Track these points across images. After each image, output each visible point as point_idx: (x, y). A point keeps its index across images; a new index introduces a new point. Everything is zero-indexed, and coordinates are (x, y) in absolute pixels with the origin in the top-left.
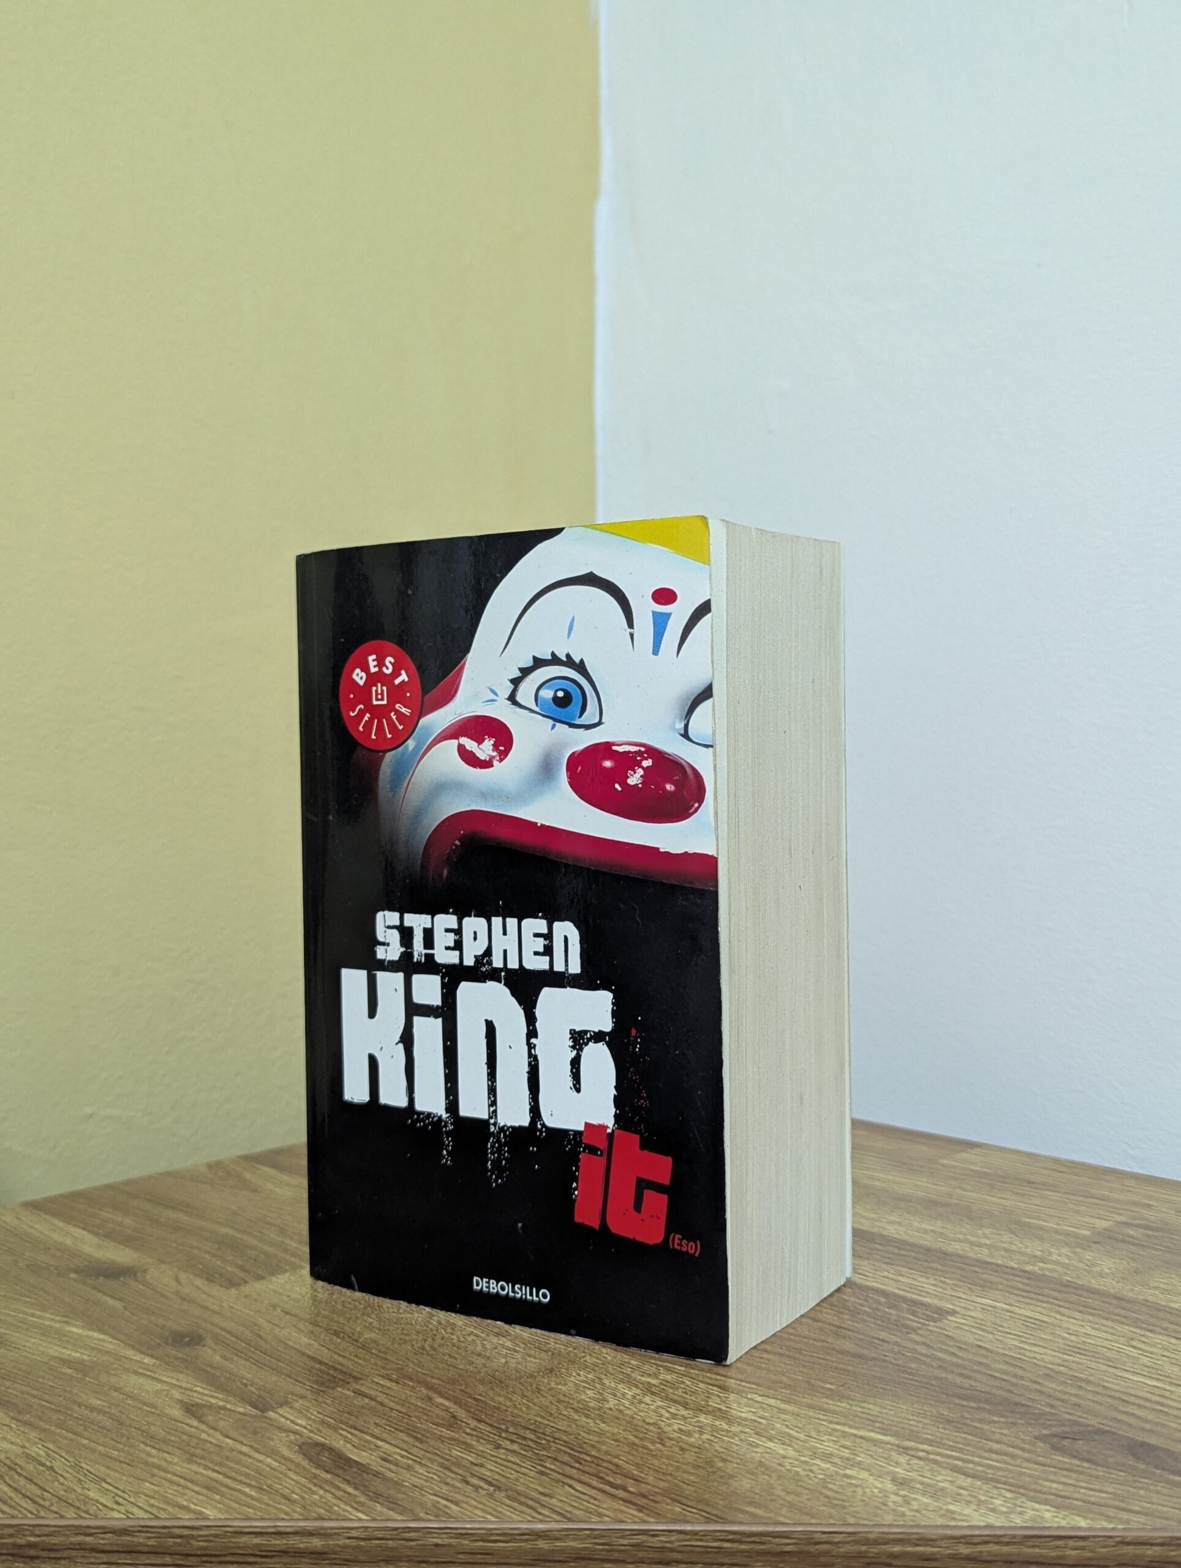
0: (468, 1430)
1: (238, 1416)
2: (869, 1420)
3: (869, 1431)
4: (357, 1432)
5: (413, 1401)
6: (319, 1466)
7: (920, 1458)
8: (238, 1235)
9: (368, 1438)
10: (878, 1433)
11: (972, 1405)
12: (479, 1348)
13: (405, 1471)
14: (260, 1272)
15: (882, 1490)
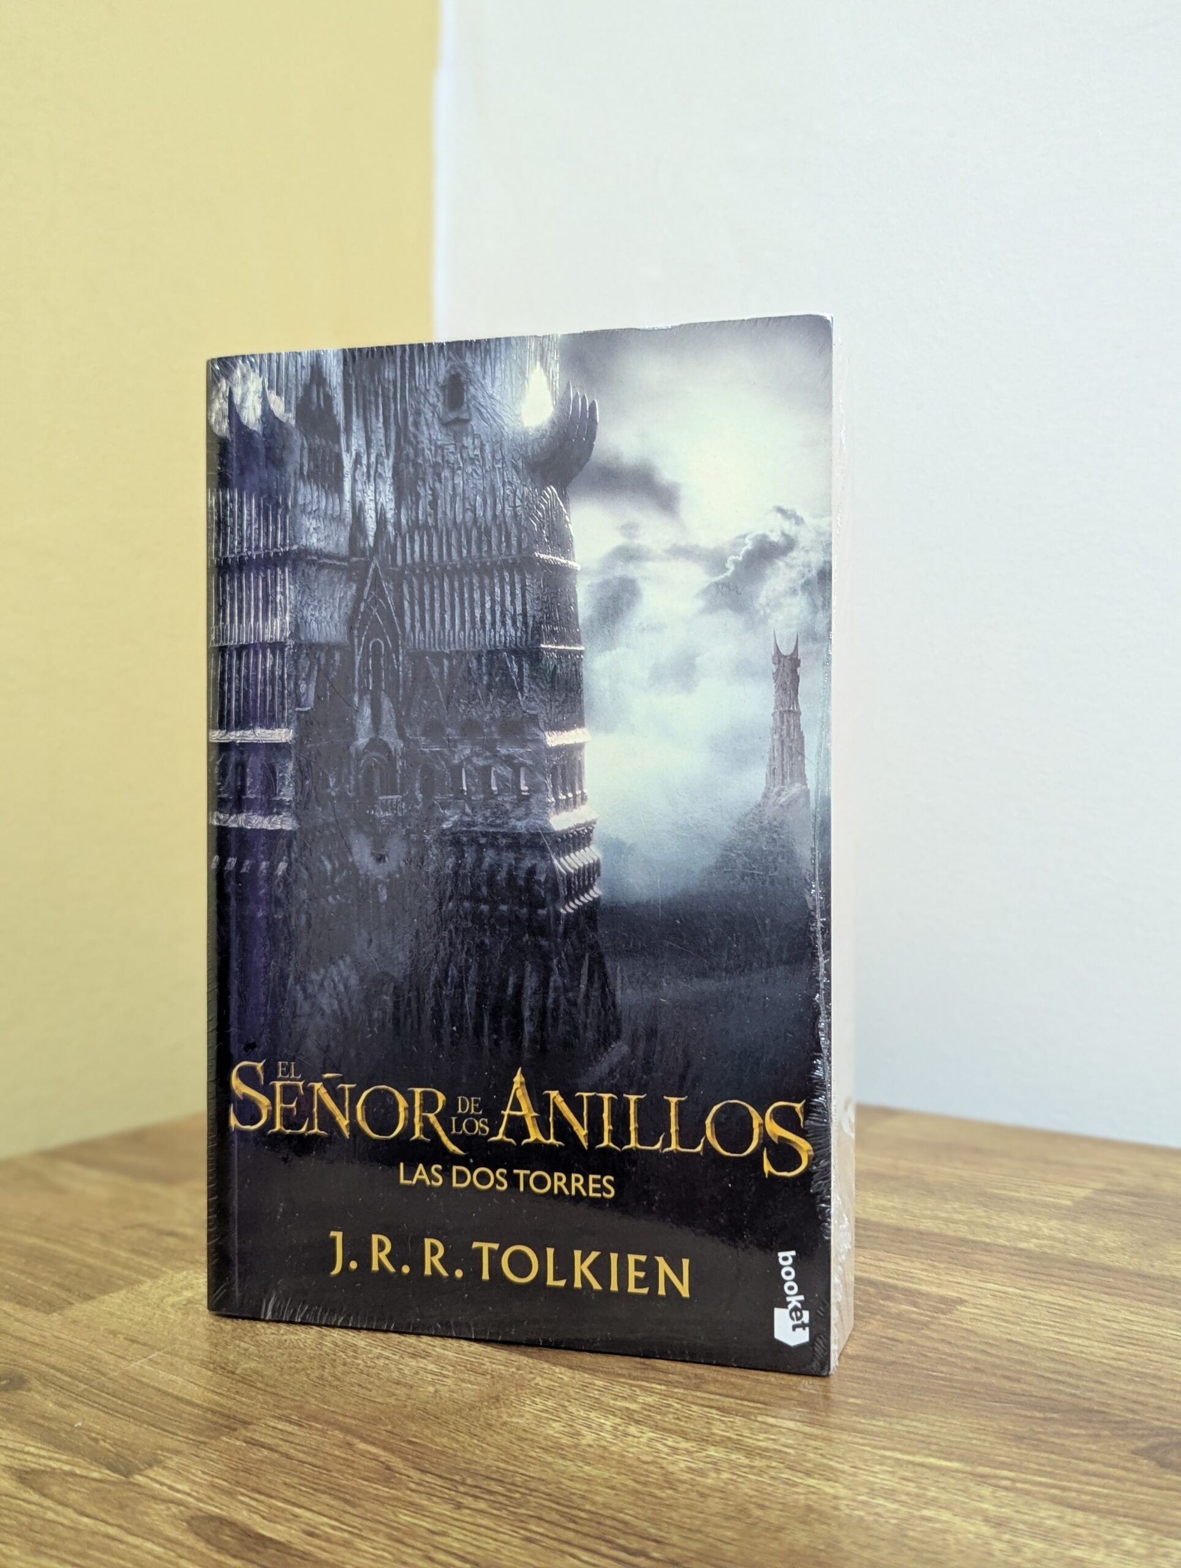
0: (413, 1486)
1: (95, 1485)
2: (922, 1442)
4: (262, 1498)
5: (328, 1449)
6: (222, 1549)
7: (1006, 1489)
8: (48, 1245)
9: (280, 1504)
11: (1037, 1414)
12: (395, 1375)
13: (342, 1549)
14: (87, 1291)
15: (978, 1536)
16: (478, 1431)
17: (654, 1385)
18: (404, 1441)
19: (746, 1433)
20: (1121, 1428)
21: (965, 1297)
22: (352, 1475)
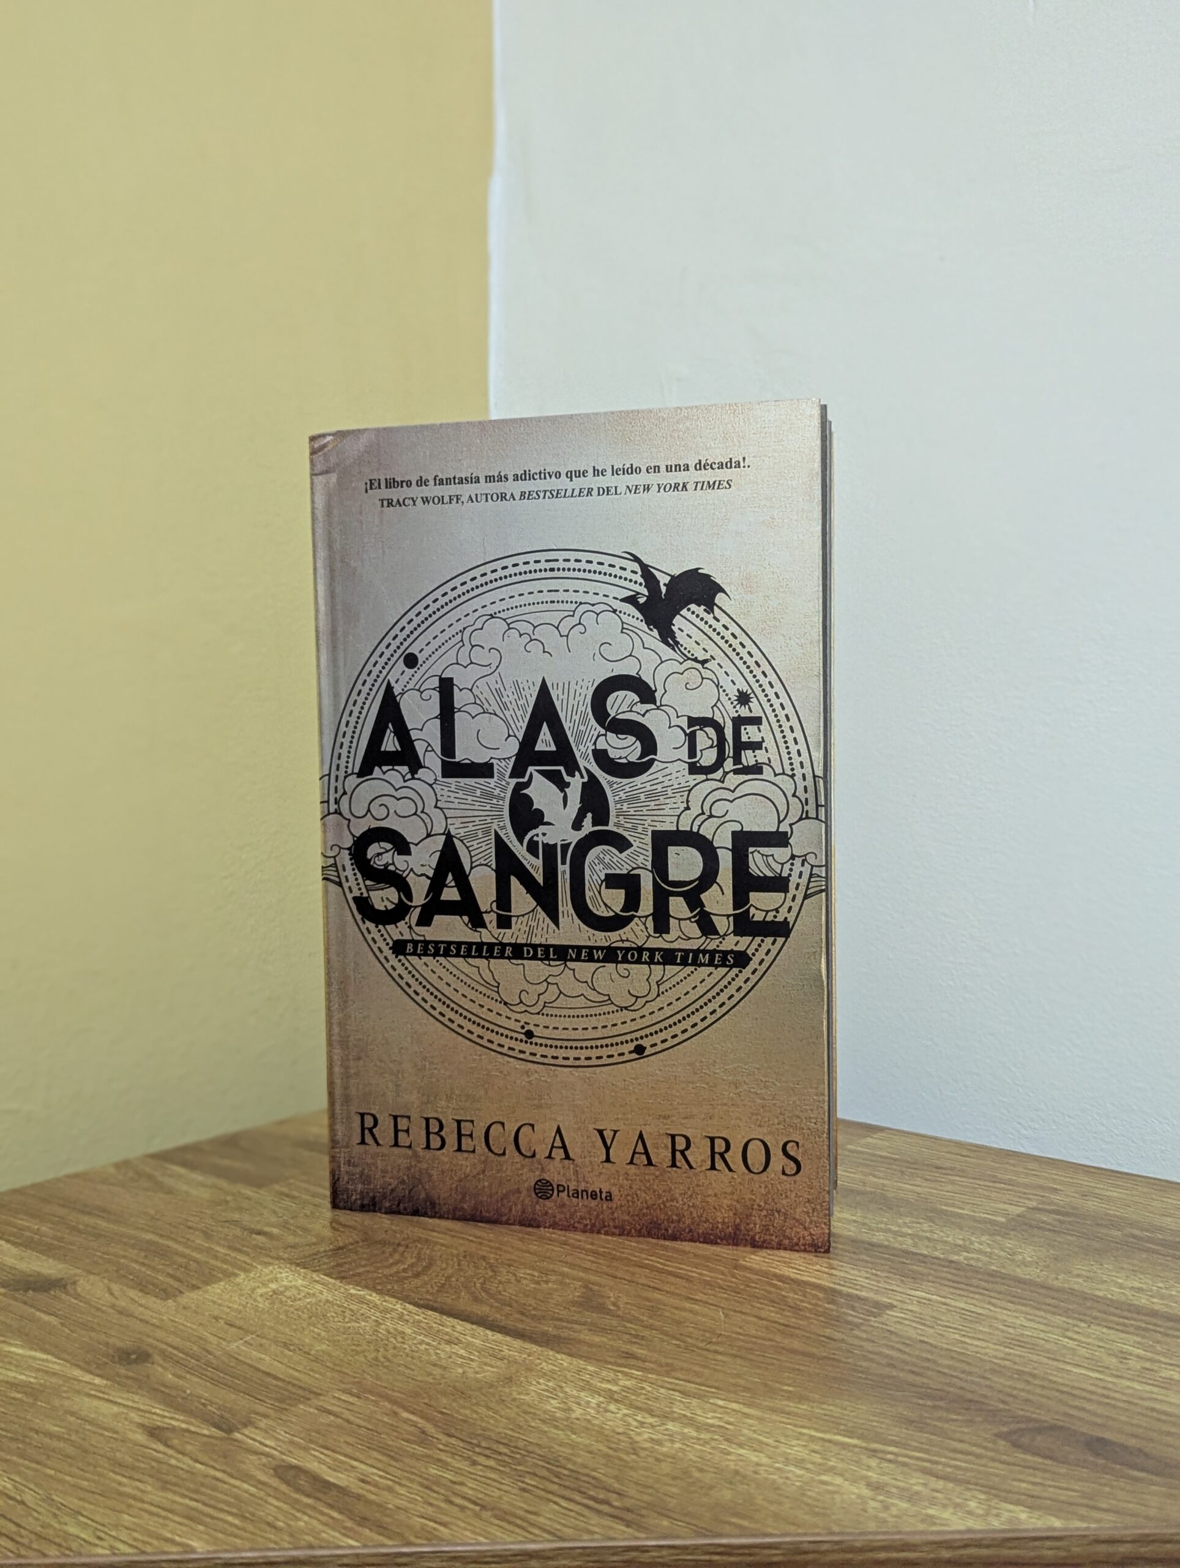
0: (441, 1447)
2: (834, 1422)
3: (835, 1434)
4: (328, 1452)
5: (379, 1417)
6: (298, 1490)
7: (890, 1461)
9: (342, 1458)
10: (845, 1436)
11: (928, 1403)
13: (385, 1492)
14: (195, 1282)
15: (859, 1496)
16: (492, 1405)
17: (633, 1371)
18: (435, 1411)
19: (699, 1412)
21: (895, 1302)
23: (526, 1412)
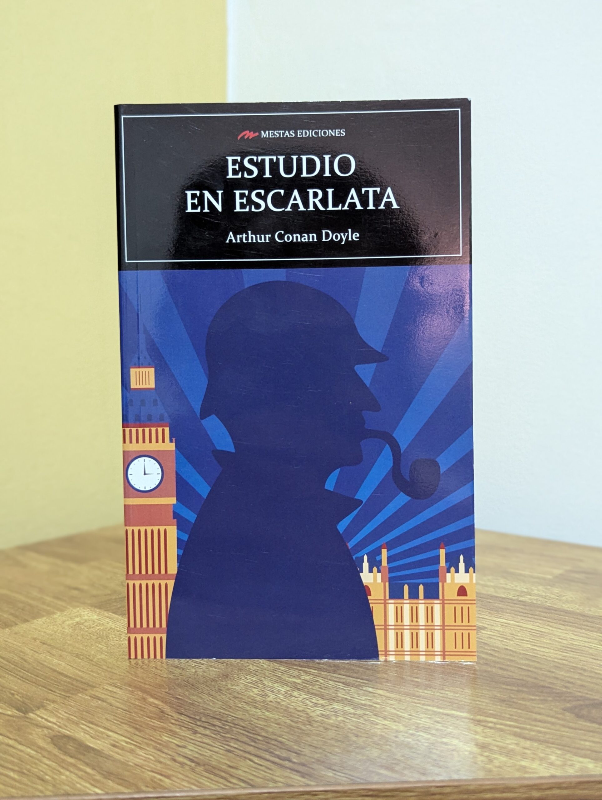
0: (173, 721)
1: (8, 718)
4: (92, 726)
5: (132, 701)
6: (66, 753)
7: (491, 728)
9: (101, 730)
11: (514, 688)
15: (471, 753)
16: (213, 693)
17: (311, 670)
18: (173, 698)
19: (355, 696)
20: (559, 696)
21: (486, 626)
22: (143, 715)
23: (235, 697)
